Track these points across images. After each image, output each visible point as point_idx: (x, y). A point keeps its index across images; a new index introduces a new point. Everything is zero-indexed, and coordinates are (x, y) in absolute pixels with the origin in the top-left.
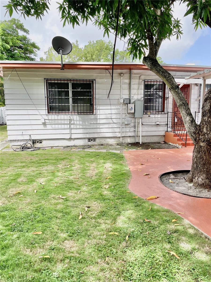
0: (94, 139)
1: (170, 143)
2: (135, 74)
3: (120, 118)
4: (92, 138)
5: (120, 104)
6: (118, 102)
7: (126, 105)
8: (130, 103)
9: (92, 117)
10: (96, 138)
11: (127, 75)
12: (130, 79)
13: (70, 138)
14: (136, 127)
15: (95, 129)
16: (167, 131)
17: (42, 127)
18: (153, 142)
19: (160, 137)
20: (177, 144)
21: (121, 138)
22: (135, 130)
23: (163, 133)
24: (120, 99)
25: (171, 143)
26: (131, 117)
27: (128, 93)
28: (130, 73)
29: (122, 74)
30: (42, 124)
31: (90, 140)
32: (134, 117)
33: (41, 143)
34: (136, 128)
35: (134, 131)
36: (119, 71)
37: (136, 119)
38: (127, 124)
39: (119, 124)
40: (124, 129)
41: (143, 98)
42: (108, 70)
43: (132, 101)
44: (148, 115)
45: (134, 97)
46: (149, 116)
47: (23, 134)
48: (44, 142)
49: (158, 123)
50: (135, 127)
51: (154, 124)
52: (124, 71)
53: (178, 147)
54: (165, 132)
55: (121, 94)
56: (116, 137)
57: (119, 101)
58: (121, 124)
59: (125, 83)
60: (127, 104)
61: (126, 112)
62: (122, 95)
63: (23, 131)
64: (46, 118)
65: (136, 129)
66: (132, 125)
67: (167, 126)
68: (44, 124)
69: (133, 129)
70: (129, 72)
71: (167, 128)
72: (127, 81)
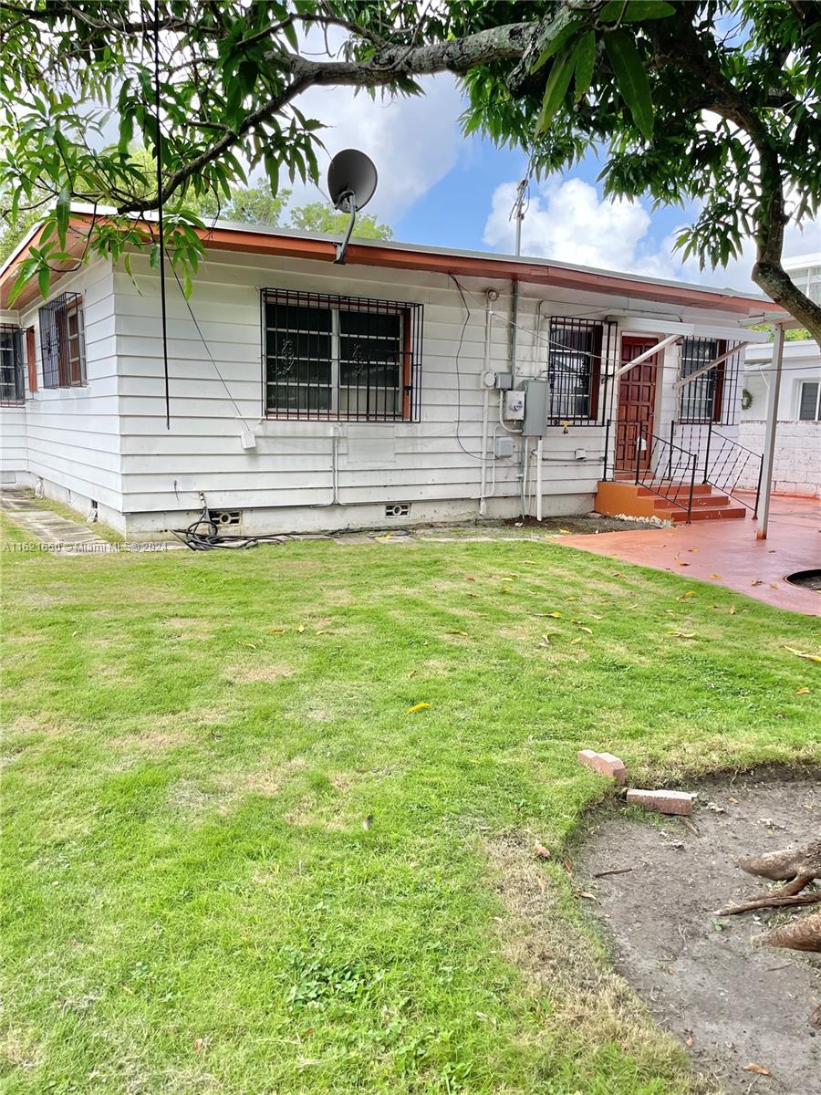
0: (405, 506)
1: (623, 517)
2: (526, 295)
3: (482, 437)
4: (399, 502)
5: (484, 390)
6: (478, 385)
7: (502, 393)
8: (511, 389)
9: (402, 429)
10: (411, 503)
11: (505, 298)
12: (514, 309)
13: (332, 504)
14: (526, 465)
15: (410, 472)
16: (605, 480)
17: (242, 464)
18: (565, 514)
19: (583, 498)
20: (654, 517)
21: (483, 503)
22: (521, 475)
23: (591, 487)
24: (483, 374)
25: (627, 516)
26: (514, 433)
27: (506, 356)
28: (514, 291)
29: (492, 291)
30: (244, 453)
31: (391, 508)
32: (520, 434)
33: (237, 521)
34: (526, 469)
35: (520, 478)
36: (485, 282)
37: (527, 441)
38: (503, 457)
39: (478, 456)
40: (491, 472)
41: (545, 374)
42: (456, 276)
43: (518, 381)
44: (563, 428)
45: (521, 370)
46: (565, 432)
47: (180, 488)
48: (247, 519)
49: (581, 454)
50: (520, 465)
51: (570, 456)
52: (497, 283)
53: (658, 525)
54: (596, 482)
55: (488, 357)
56: (469, 499)
57: (479, 379)
58: (484, 456)
59: (498, 323)
60: (505, 392)
61: (501, 416)
62: (492, 361)
63: (178, 479)
64: (259, 429)
65: (525, 473)
66: (515, 459)
67: (605, 465)
68: (252, 453)
69: (515, 474)
70: (509, 290)
71: (605, 468)
72: (504, 315)
